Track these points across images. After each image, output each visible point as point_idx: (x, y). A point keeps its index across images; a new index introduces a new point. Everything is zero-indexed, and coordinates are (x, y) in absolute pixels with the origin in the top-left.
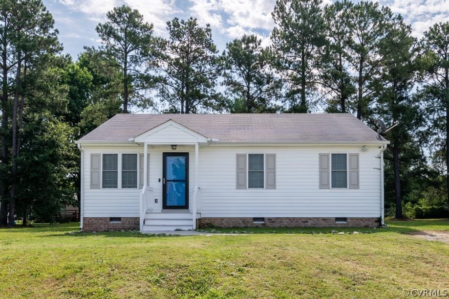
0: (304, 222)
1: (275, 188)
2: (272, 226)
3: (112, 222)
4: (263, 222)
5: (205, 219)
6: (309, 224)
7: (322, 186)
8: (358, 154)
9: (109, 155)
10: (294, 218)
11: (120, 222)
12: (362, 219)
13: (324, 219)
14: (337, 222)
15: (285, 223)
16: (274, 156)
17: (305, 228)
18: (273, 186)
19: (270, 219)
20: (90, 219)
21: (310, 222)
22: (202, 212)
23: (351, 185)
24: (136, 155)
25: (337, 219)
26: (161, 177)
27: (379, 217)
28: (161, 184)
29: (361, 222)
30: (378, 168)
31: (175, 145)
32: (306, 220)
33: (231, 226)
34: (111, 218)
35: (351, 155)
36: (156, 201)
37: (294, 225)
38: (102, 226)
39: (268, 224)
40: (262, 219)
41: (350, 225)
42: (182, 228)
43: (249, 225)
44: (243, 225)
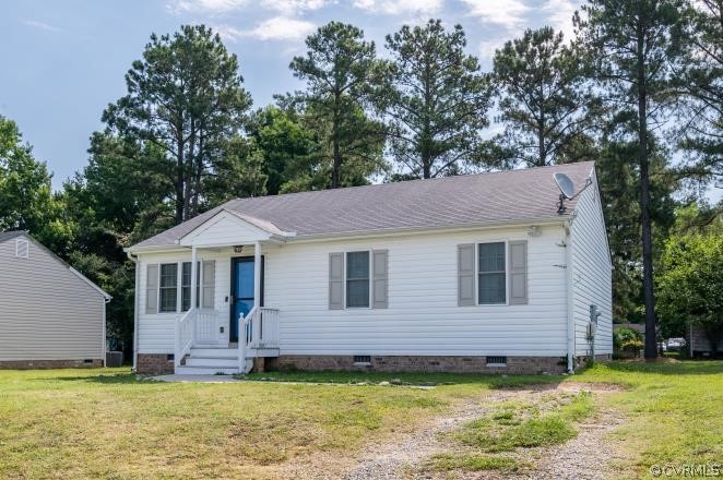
0: (433, 364)
1: (386, 307)
2: (381, 370)
3: (170, 361)
4: (369, 364)
5: (286, 357)
6: (442, 367)
7: (463, 300)
8: (526, 242)
9: (168, 265)
10: (416, 357)
12: (533, 359)
13: (467, 359)
14: (489, 365)
15: (402, 365)
16: (385, 253)
17: (435, 373)
18: (383, 303)
19: (379, 358)
21: (443, 363)
22: (281, 347)
23: (512, 297)
25: (490, 359)
26: (229, 295)
27: (564, 355)
28: (228, 304)
29: (532, 364)
30: (563, 264)
31: (241, 246)
32: (436, 360)
33: (322, 369)
35: (512, 244)
36: (222, 330)
37: (416, 368)
38: (159, 366)
39: (376, 366)
40: (367, 358)
41: (513, 369)
42: (227, 371)
43: (347, 368)
44: (338, 368)
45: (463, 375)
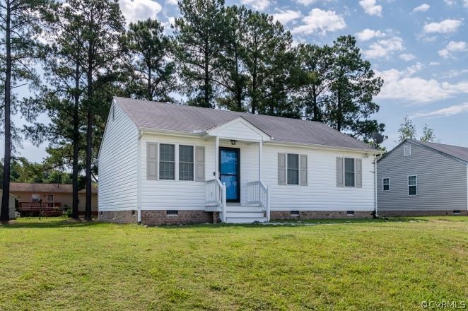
1: (307, 185)
2: (304, 218)
3: (169, 215)
4: (298, 215)
6: (330, 217)
7: (339, 184)
8: (361, 160)
9: (166, 145)
11: (176, 215)
12: (363, 212)
13: (340, 212)
14: (348, 215)
15: (314, 215)
16: (306, 157)
17: (327, 219)
18: (305, 183)
19: (303, 212)
20: (147, 212)
21: (331, 215)
24: (192, 147)
25: (348, 212)
27: (374, 211)
30: (373, 171)
31: (234, 141)
32: (328, 213)
34: (168, 211)
37: (320, 217)
38: (160, 219)
39: (302, 216)
40: (297, 212)
41: (356, 217)
43: (288, 218)
44: (283, 218)
45: (339, 220)
